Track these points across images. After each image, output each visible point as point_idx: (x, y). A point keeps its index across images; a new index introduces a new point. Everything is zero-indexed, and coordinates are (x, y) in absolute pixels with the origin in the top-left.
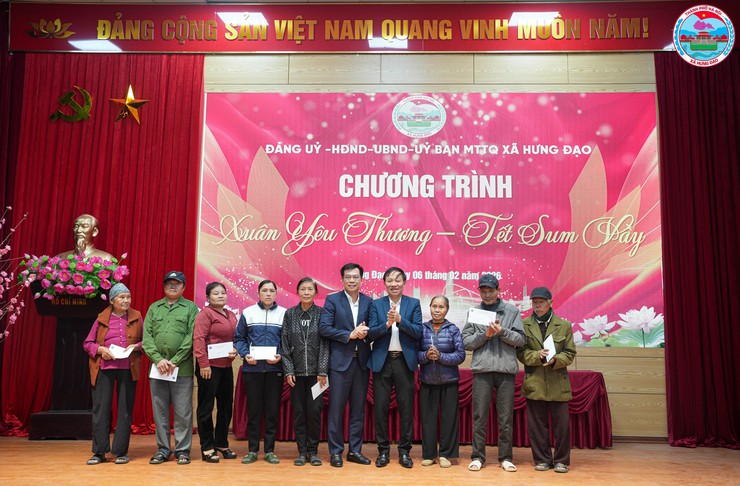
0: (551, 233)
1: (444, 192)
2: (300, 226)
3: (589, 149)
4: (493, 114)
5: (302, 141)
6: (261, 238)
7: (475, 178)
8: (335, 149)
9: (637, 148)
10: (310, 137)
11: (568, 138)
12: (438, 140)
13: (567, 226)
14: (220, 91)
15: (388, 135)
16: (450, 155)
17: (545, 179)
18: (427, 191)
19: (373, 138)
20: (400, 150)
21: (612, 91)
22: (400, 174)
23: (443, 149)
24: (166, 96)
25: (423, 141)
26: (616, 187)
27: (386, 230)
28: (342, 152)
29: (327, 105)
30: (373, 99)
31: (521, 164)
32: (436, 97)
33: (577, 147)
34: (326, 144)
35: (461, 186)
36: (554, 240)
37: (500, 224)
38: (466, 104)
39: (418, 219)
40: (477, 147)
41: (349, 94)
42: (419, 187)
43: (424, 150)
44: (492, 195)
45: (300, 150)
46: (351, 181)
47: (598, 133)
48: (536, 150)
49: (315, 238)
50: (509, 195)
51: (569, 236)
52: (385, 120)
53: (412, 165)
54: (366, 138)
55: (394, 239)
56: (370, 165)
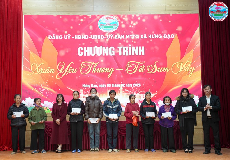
0: (159, 68)
1: (118, 53)
2: (63, 67)
3: (174, 36)
4: (137, 23)
5: (63, 34)
6: (48, 72)
7: (130, 48)
8: (76, 37)
9: (191, 35)
10: (66, 32)
11: (165, 32)
12: (116, 33)
13: (165, 66)
14: (29, 14)
15: (97, 31)
16: (120, 39)
17: (157, 48)
18: (112, 53)
19: (91, 33)
20: (101, 37)
21: (182, 13)
22: (101, 47)
23: (118, 37)
24: (7, 16)
25: (110, 33)
26: (184, 50)
27: (97, 68)
28: (79, 38)
29: (72, 20)
30: (90, 17)
31: (148, 42)
32: (115, 16)
33: (169, 35)
34: (72, 35)
35: (125, 51)
36: (160, 71)
37: (140, 65)
38: (126, 19)
39: (108, 64)
40: (131, 36)
41: (81, 15)
42: (109, 51)
43: (110, 37)
44: (137, 54)
45: (62, 38)
46: (82, 49)
47: (177, 30)
48: (153, 37)
49: (69, 72)
50: (143, 54)
51: (166, 69)
52: (95, 25)
53: (106, 43)
54: (88, 33)
55: (99, 71)
56: (90, 43)
